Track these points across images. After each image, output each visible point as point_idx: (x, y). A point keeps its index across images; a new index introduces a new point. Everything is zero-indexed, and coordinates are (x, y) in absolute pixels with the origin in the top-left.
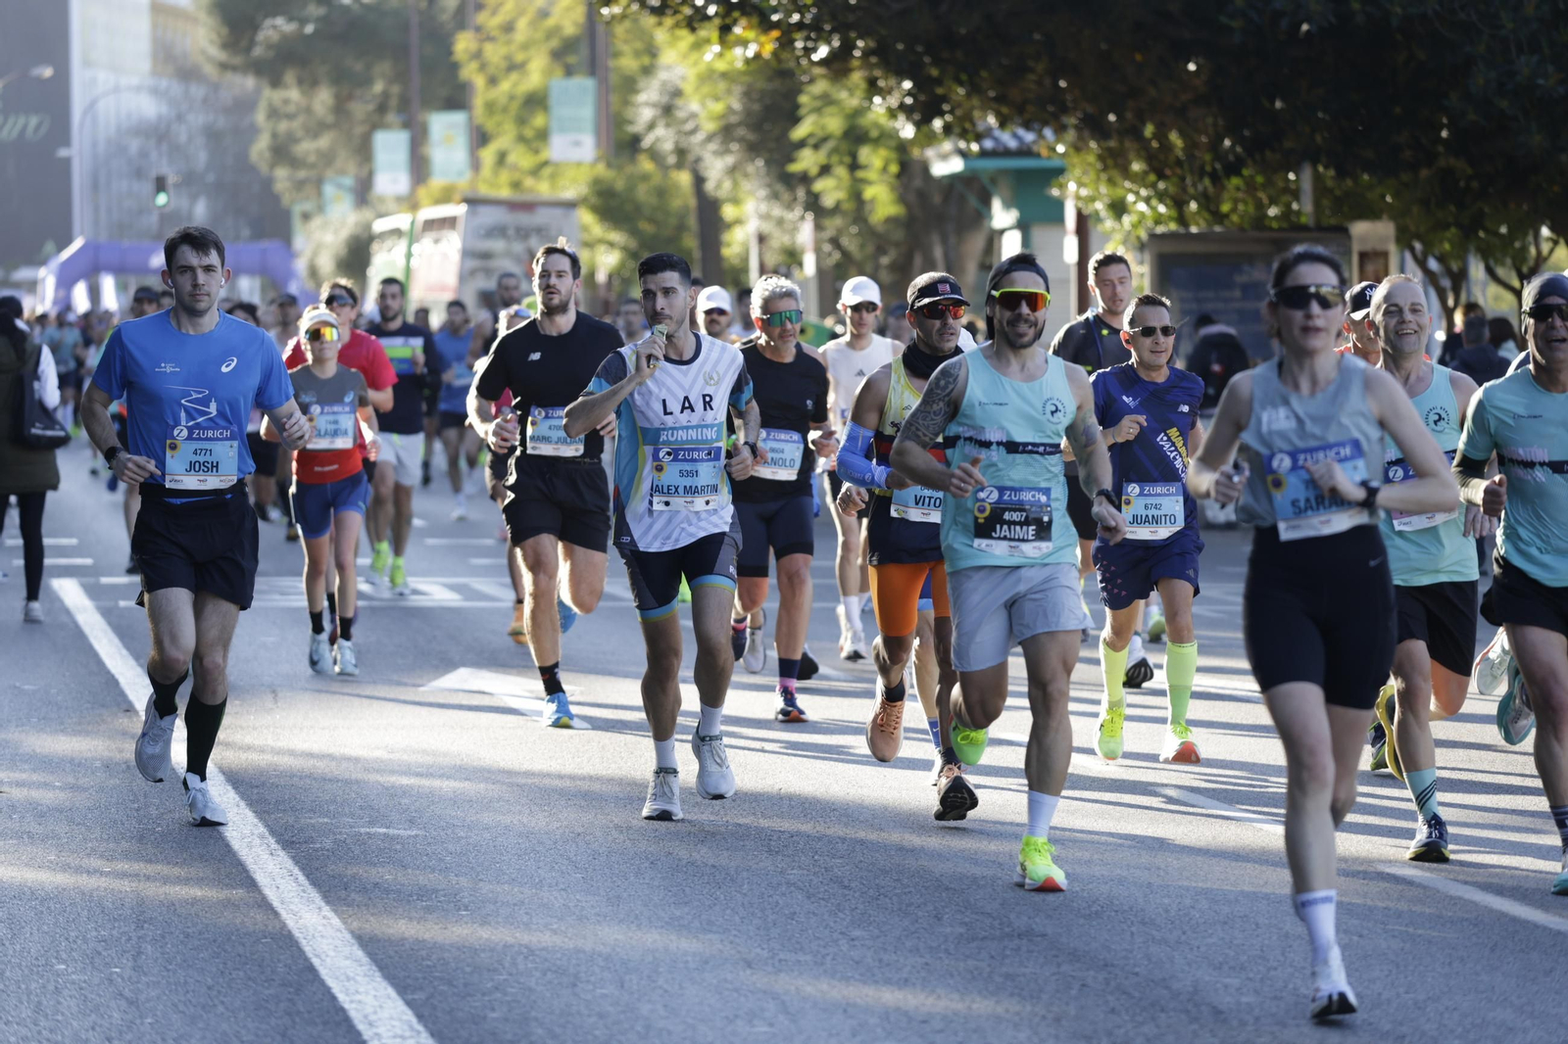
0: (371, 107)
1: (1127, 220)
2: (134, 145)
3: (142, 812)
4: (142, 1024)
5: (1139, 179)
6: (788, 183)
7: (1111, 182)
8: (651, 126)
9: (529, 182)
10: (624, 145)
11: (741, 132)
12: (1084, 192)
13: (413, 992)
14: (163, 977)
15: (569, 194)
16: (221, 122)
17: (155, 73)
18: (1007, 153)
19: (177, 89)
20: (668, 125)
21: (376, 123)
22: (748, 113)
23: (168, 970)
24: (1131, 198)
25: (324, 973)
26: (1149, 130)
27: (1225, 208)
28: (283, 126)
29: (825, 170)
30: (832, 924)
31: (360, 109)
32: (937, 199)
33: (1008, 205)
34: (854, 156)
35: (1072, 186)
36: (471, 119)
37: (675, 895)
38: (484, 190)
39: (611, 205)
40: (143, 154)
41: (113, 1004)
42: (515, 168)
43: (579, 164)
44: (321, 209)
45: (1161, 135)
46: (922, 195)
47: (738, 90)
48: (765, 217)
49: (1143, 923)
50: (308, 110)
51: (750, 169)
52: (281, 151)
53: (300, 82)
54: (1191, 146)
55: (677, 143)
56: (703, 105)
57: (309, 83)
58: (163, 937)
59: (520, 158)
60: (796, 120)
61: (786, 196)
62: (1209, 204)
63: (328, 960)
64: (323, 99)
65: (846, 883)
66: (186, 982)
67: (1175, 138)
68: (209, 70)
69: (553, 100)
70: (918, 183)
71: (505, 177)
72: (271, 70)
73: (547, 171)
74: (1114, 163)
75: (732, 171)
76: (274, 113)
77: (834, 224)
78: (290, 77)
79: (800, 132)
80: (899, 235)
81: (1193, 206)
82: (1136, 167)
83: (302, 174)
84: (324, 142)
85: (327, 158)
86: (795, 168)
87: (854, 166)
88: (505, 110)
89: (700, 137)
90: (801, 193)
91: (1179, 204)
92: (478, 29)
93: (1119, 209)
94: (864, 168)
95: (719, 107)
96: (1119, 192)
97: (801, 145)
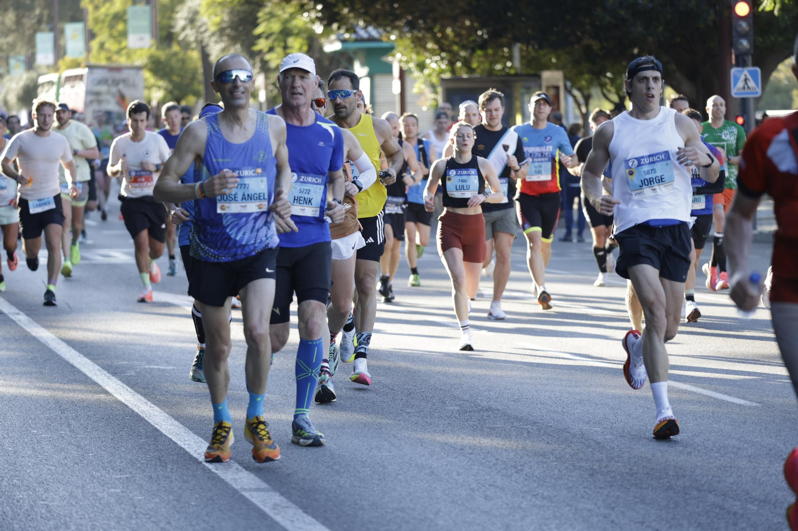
0: (34, 21)
1: (426, 72)
5: (433, 52)
6: (252, 55)
7: (418, 53)
8: (184, 29)
10: (166, 36)
12: (405, 59)
15: (138, 62)
18: (362, 40)
20: (192, 29)
21: (37, 29)
22: (231, 22)
24: (428, 61)
27: (474, 65)
29: (271, 49)
31: (28, 22)
32: (327, 61)
33: (363, 65)
34: (286, 42)
35: (398, 56)
36: (85, 27)
38: (93, 61)
39: (159, 68)
42: (108, 51)
44: (8, 71)
45: (442, 30)
46: (319, 60)
47: (227, 10)
50: (3, 23)
51: (233, 49)
54: (457, 35)
55: (197, 37)
56: (210, 18)
57: (4, 10)
60: (256, 25)
62: (467, 63)
64: (10, 17)
67: (449, 31)
69: (129, 16)
70: (317, 54)
73: (124, 52)
74: (419, 44)
75: (223, 50)
79: (258, 30)
81: (459, 64)
82: (430, 45)
84: (11, 39)
85: (12, 46)
86: (256, 48)
87: (285, 47)
88: (104, 21)
89: (207, 34)
90: (258, 60)
91: (452, 64)
93: (421, 66)
94: (291, 48)
95: (217, 19)
96: (422, 58)
97: (259, 36)
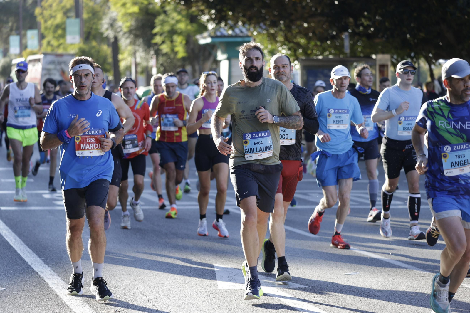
0: (8, 30)
6: (150, 46)
8: (107, 30)
11: (134, 32)
15: (72, 52)
18: (224, 36)
21: (10, 34)
22: (137, 26)
31: (5, 30)
32: (197, 51)
33: (223, 52)
34: (172, 37)
42: (53, 46)
43: (74, 44)
47: (134, 19)
51: (137, 42)
59: (55, 43)
61: (147, 51)
71: (50, 48)
77: (163, 59)
79: (156, 31)
86: (154, 41)
87: (172, 41)
88: (50, 29)
92: (42, 7)
94: (175, 42)
97: (156, 34)
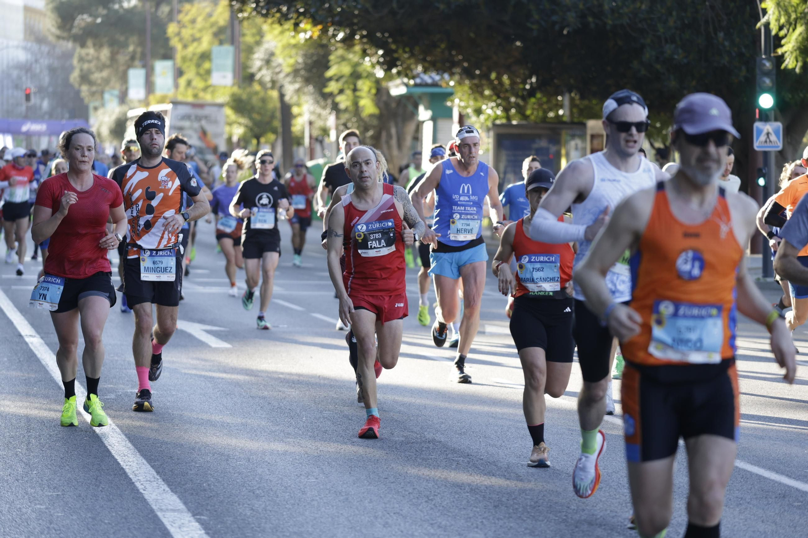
0: (127, 58)
1: (482, 117)
2: (15, 73)
3: (27, 381)
4: (32, 473)
5: (489, 98)
6: (324, 97)
7: (476, 100)
8: (260, 69)
9: (201, 94)
10: (246, 77)
11: (303, 72)
12: (463, 104)
13: (155, 462)
14: (41, 453)
15: (220, 100)
16: (56, 64)
17: (26, 39)
18: (426, 85)
19: (35, 47)
20: (268, 69)
21: (130, 65)
22: (305, 63)
23: (43, 451)
24: (484, 107)
25: (113, 452)
26: (493, 76)
27: (528, 112)
28: (86, 66)
29: (341, 91)
30: (344, 435)
31: (122, 58)
32: (393, 105)
33: (427, 108)
34: (355, 85)
35: (457, 101)
36: (174, 64)
37: (272, 422)
38: (180, 98)
39: (240, 105)
40: (19, 78)
41: (18, 464)
42: (195, 88)
43: (225, 87)
44: (103, 105)
45: (499, 78)
46: (387, 104)
47: (301, 52)
48: (313, 113)
49: (485, 437)
50: (98, 58)
51: (306, 90)
52: (85, 78)
53: (94, 45)
54: (513, 83)
55: (272, 78)
56: (284, 59)
57: (98, 46)
58: (40, 436)
59: (198, 83)
60: (328, 68)
61: (323, 103)
62: (521, 111)
63: (115, 447)
64: (105, 53)
65: (350, 418)
66: (51, 456)
67: (505, 79)
68: (51, 38)
69: (214, 56)
70: (384, 98)
71: (190, 92)
72: (80, 40)
73: (210, 89)
74: (477, 91)
75: (298, 91)
76: (81, 60)
77: (344, 117)
78: (90, 43)
79: (330, 73)
80: (375, 122)
81: (513, 111)
82: (487, 92)
83: (94, 89)
84: (105, 74)
85: (107, 81)
86: (327, 90)
87: (355, 90)
88: (191, 60)
89: (281, 76)
90: (329, 101)
91: (506, 110)
92: (179, 22)
93: (478, 112)
94: (360, 90)
95: (292, 61)
96: (479, 104)
97: (330, 79)
